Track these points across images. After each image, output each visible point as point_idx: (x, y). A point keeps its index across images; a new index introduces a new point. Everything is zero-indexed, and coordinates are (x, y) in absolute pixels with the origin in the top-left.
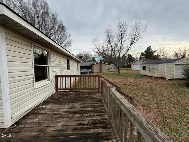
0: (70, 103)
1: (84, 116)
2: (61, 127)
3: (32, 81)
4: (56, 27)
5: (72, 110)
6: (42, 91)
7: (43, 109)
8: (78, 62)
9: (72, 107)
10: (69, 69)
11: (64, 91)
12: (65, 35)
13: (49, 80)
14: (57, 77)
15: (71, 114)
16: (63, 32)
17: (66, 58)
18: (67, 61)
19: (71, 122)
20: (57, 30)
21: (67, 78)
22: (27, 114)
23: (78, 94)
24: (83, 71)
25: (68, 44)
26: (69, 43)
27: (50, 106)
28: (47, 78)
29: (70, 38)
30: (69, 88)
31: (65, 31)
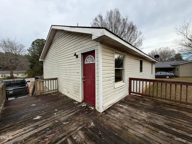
0: (148, 111)
1: (176, 139)
2: (142, 136)
3: (113, 81)
4: (126, 30)
5: (152, 121)
6: (119, 91)
7: (121, 107)
8: (153, 63)
9: (152, 118)
10: (142, 72)
11: (137, 95)
12: (135, 35)
13: (124, 82)
14: (131, 79)
15: (152, 126)
16: (133, 33)
17: (139, 60)
18: (140, 63)
19: (155, 136)
20: (127, 33)
21: (142, 82)
22: (110, 108)
23: (157, 103)
24: (159, 73)
25: (139, 44)
26: (140, 42)
27: (126, 107)
28: (122, 80)
29: (140, 37)
30: (141, 92)
31: (135, 31)
